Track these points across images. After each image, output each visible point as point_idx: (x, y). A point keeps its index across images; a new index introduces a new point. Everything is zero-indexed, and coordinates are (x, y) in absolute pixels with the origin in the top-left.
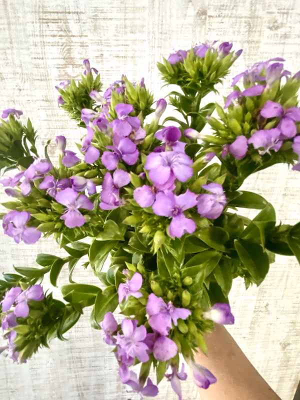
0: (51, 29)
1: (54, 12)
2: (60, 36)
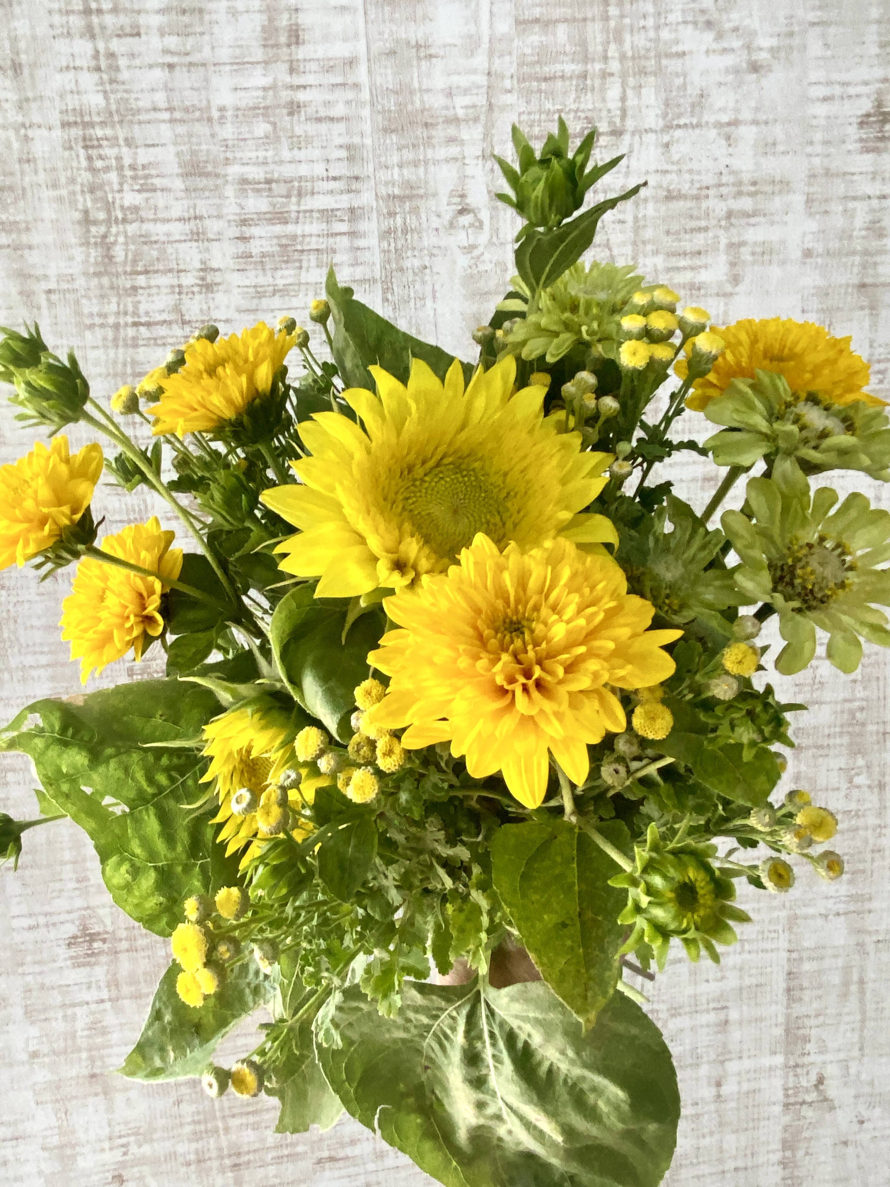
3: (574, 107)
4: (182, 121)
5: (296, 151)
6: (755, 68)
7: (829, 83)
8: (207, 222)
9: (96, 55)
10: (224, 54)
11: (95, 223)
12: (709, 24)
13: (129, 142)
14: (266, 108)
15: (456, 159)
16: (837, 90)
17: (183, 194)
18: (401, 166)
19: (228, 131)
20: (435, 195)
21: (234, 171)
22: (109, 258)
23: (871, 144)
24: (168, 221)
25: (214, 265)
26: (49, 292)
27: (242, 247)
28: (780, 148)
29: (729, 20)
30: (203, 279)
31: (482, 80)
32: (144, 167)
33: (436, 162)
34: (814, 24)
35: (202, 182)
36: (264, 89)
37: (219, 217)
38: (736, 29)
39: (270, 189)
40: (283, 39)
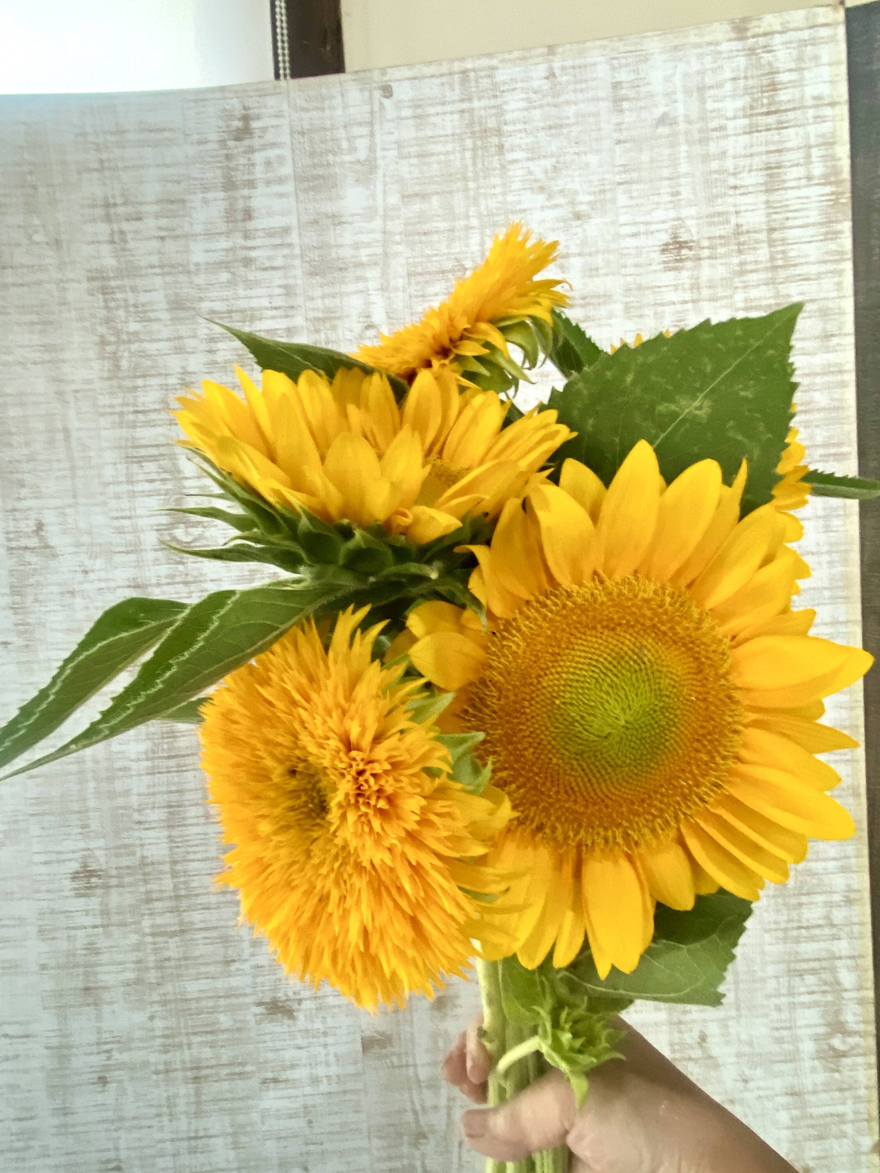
0: (146, 470)
1: (152, 446)
2: (162, 480)
3: (446, 251)
4: (170, 274)
5: (249, 291)
6: (578, 216)
7: (635, 223)
8: (187, 341)
9: (112, 234)
10: (198, 229)
11: (109, 343)
12: (542, 189)
13: (134, 289)
14: (228, 262)
15: (361, 291)
16: (642, 228)
17: (169, 322)
18: (323, 298)
19: (200, 280)
20: (347, 317)
21: (205, 306)
22: (118, 367)
23: (672, 265)
24: (160, 340)
25: (191, 369)
26: (76, 391)
27: (211, 357)
28: (602, 272)
29: (557, 185)
30: (182, 379)
31: (379, 236)
32: (143, 305)
33: (348, 294)
34: (620, 184)
35: (182, 314)
36: (226, 250)
37: (195, 337)
38: (561, 191)
39: (231, 317)
40: (239, 217)
